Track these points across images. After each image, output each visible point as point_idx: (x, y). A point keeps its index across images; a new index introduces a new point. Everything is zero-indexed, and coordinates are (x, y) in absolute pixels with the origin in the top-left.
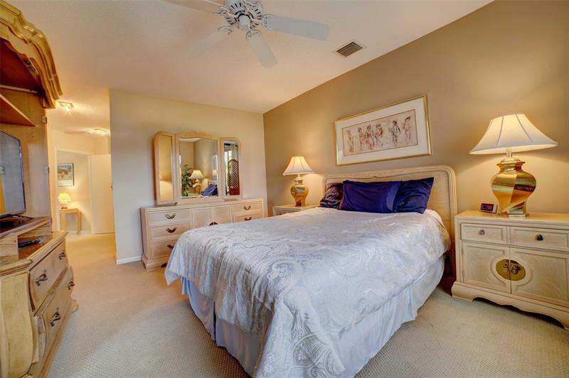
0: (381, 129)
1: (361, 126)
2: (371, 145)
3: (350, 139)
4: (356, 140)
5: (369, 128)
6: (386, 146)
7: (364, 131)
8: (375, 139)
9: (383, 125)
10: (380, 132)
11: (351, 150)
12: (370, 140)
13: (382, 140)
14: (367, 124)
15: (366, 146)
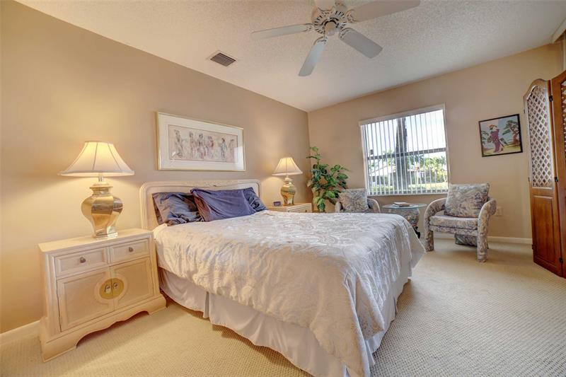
0: (212, 141)
1: (193, 132)
2: (202, 154)
3: (179, 140)
4: (187, 145)
5: (201, 136)
6: (216, 158)
7: (196, 137)
8: (206, 149)
9: (214, 138)
10: (211, 144)
11: (180, 155)
12: (202, 149)
13: (213, 151)
14: (200, 132)
15: (197, 154)
